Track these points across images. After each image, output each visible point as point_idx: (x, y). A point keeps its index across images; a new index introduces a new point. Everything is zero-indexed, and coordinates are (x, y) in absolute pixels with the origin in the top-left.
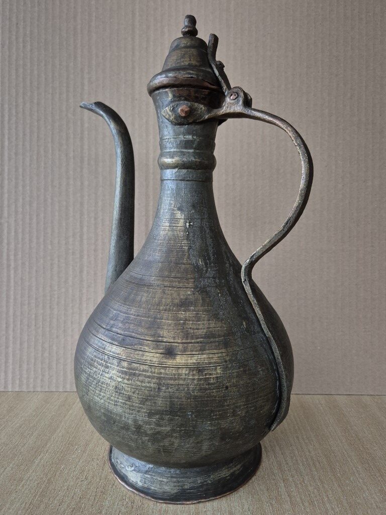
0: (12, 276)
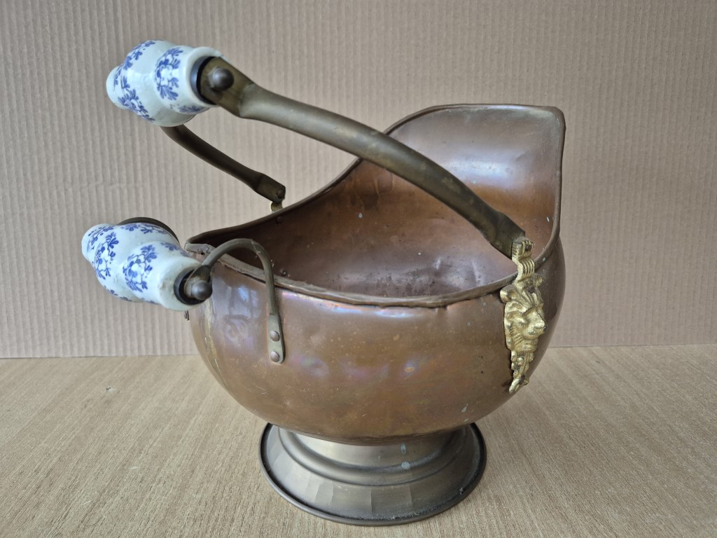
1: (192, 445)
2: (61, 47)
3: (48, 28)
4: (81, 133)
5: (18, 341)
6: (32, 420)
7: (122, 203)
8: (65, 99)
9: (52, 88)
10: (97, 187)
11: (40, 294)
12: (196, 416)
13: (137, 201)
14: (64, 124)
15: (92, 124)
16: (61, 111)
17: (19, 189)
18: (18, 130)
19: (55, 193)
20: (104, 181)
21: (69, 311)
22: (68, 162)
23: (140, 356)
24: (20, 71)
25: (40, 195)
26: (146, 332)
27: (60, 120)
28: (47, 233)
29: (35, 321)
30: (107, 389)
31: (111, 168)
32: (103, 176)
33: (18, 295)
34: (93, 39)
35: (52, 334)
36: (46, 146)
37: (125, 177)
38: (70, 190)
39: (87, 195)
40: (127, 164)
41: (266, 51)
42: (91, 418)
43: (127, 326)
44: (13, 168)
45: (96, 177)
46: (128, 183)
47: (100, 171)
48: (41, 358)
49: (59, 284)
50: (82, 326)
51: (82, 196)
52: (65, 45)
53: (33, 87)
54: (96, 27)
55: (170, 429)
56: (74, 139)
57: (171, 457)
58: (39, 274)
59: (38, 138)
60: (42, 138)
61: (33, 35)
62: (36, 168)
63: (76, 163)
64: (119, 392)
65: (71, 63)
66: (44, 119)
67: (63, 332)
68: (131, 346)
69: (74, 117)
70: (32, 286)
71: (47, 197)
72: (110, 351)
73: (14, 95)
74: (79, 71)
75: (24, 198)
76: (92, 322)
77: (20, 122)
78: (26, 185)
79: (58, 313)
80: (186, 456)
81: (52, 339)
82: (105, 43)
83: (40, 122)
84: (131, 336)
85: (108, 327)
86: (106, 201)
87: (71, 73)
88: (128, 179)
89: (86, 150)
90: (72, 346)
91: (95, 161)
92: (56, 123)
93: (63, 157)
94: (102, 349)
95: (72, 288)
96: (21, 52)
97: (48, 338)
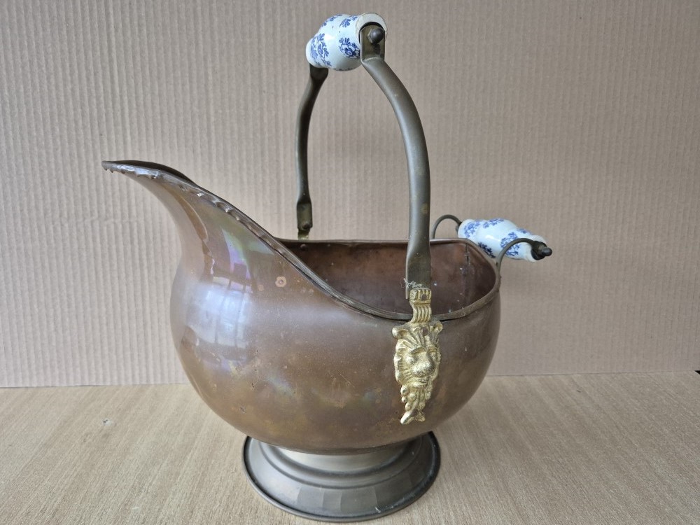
1: (190, 483)
2: (57, 87)
3: (44, 68)
4: (77, 170)
5: (15, 370)
6: (34, 456)
7: (117, 237)
8: (61, 137)
9: (49, 127)
10: (92, 222)
11: (37, 325)
12: (192, 451)
13: (131, 236)
14: (60, 162)
15: (87, 162)
16: (57, 149)
17: (15, 224)
18: (15, 167)
19: (51, 228)
20: (99, 216)
21: (65, 342)
22: (64, 198)
23: (134, 385)
24: (16, 110)
25: (36, 230)
26: (140, 362)
27: (56, 157)
28: (43, 266)
29: (32, 351)
30: (105, 422)
31: (106, 204)
32: (99, 212)
33: (16, 326)
34: (88, 79)
35: (48, 364)
36: (43, 182)
37: (119, 213)
38: (66, 225)
39: (82, 231)
40: (121, 199)
41: (258, 92)
42: (90, 454)
43: (121, 356)
44: (10, 204)
45: (92, 212)
46: (123, 217)
47: (95, 207)
48: (37, 387)
49: (55, 315)
50: (78, 356)
51: (78, 230)
52: (61, 85)
53: (29, 125)
54: (91, 67)
55: (167, 465)
56: (70, 175)
57: (171, 496)
58: (36, 306)
59: (34, 175)
60: (38, 175)
61: (29, 76)
62: (33, 204)
63: (72, 199)
64: (116, 425)
65: (66, 103)
66: (40, 156)
67: (59, 362)
68: (125, 375)
69: (70, 155)
70: (29, 318)
71: (44, 231)
72: (104, 380)
73: (11, 133)
74: (75, 109)
75: (21, 233)
76: (87, 352)
77: (16, 160)
78: (23, 220)
79: (54, 344)
80: (184, 495)
81: (49, 369)
82: (101, 84)
83: (36, 160)
84: (125, 365)
85: (103, 357)
86: (101, 236)
87: (67, 111)
88: (122, 214)
89: (82, 187)
90: (68, 375)
91: (90, 197)
92: (52, 160)
93: (59, 193)
94: (97, 379)
95: (67, 319)
96: (18, 91)
97: (45, 368)
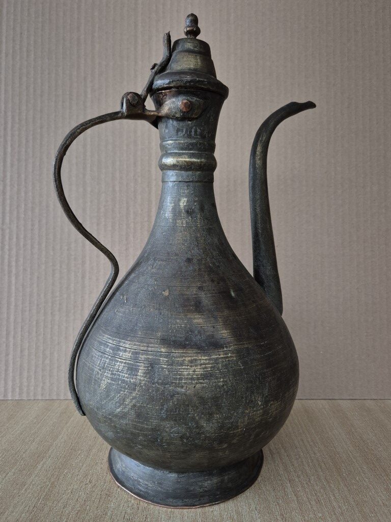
0: (13, 282)
